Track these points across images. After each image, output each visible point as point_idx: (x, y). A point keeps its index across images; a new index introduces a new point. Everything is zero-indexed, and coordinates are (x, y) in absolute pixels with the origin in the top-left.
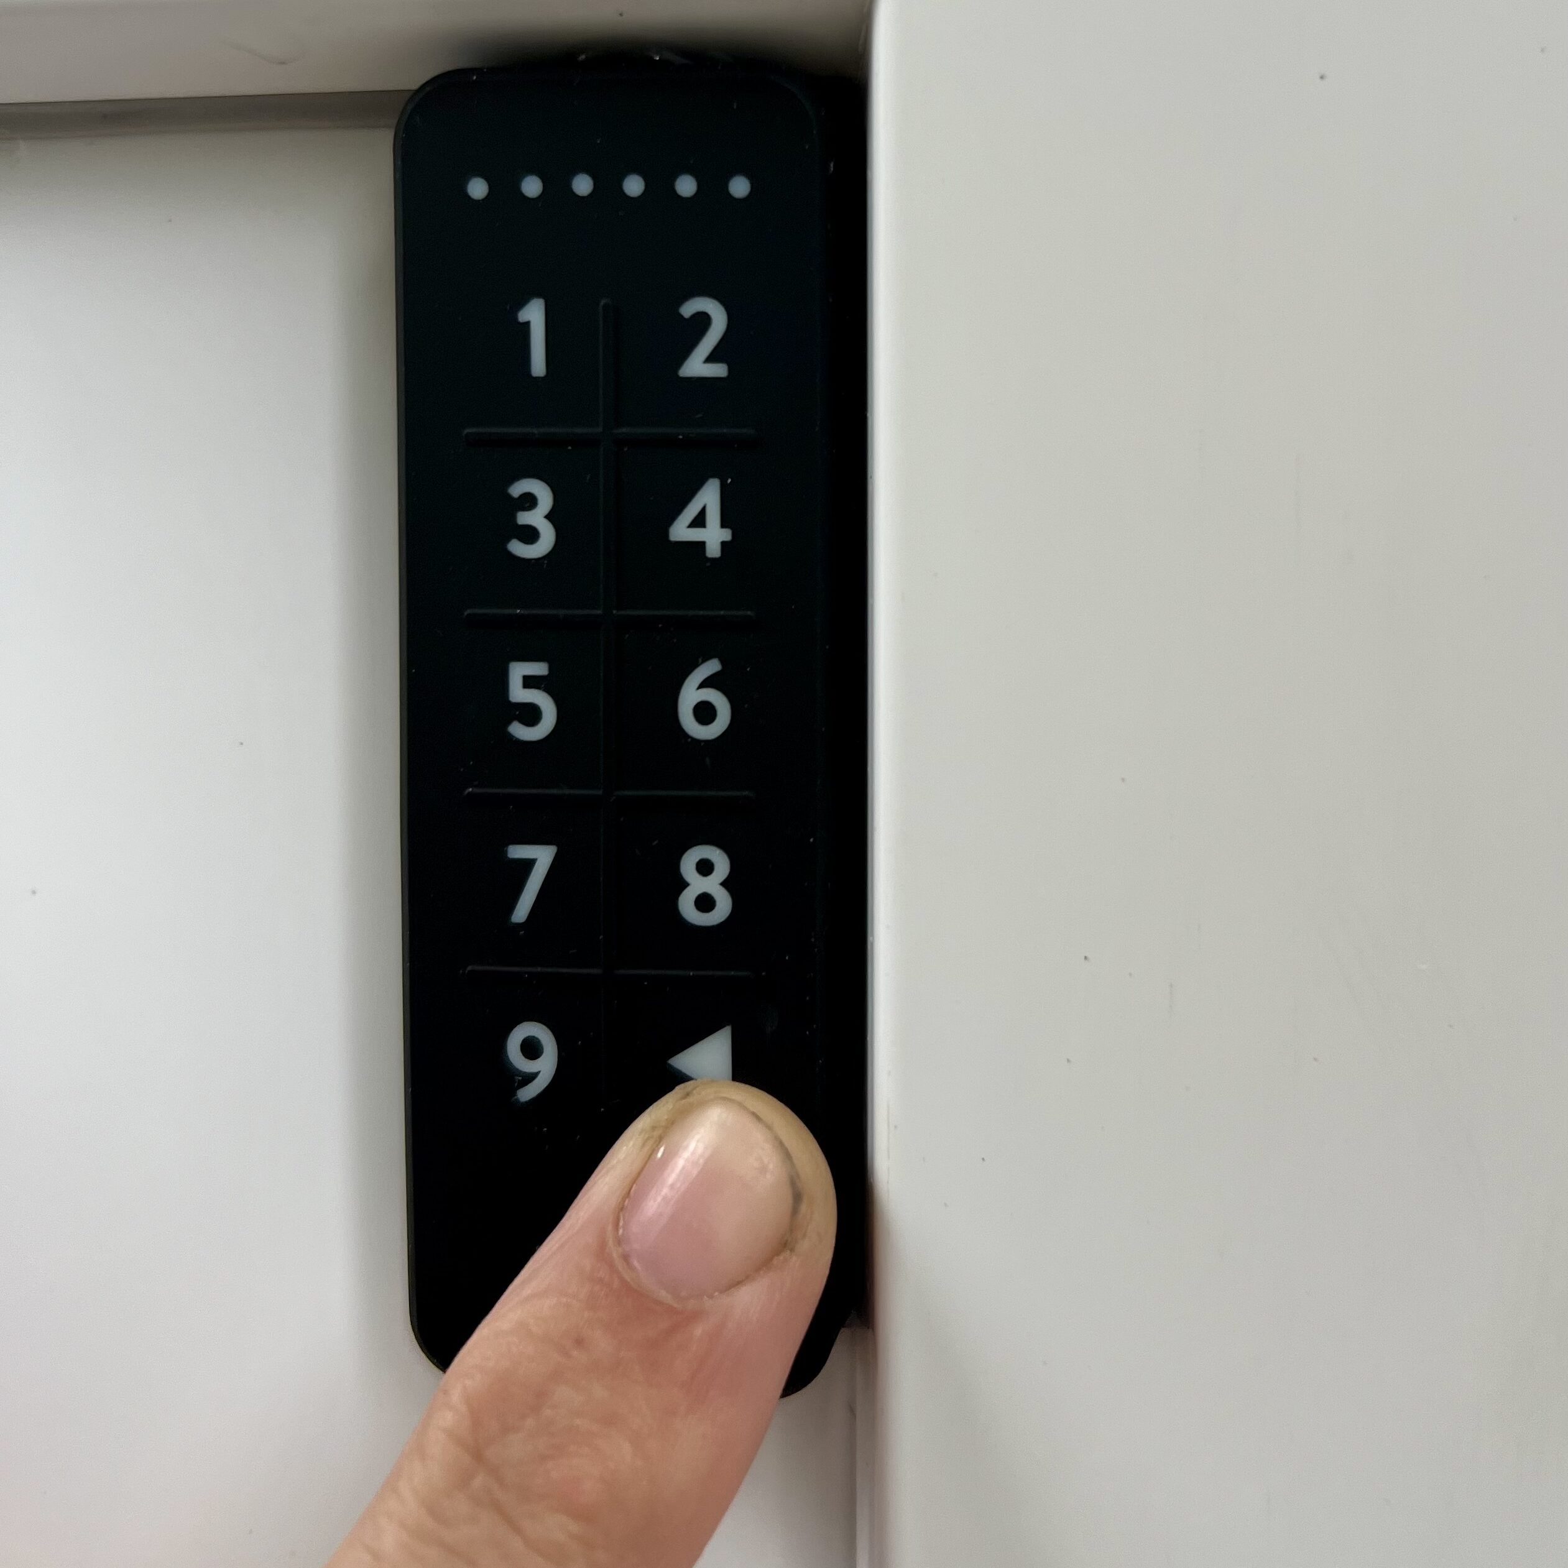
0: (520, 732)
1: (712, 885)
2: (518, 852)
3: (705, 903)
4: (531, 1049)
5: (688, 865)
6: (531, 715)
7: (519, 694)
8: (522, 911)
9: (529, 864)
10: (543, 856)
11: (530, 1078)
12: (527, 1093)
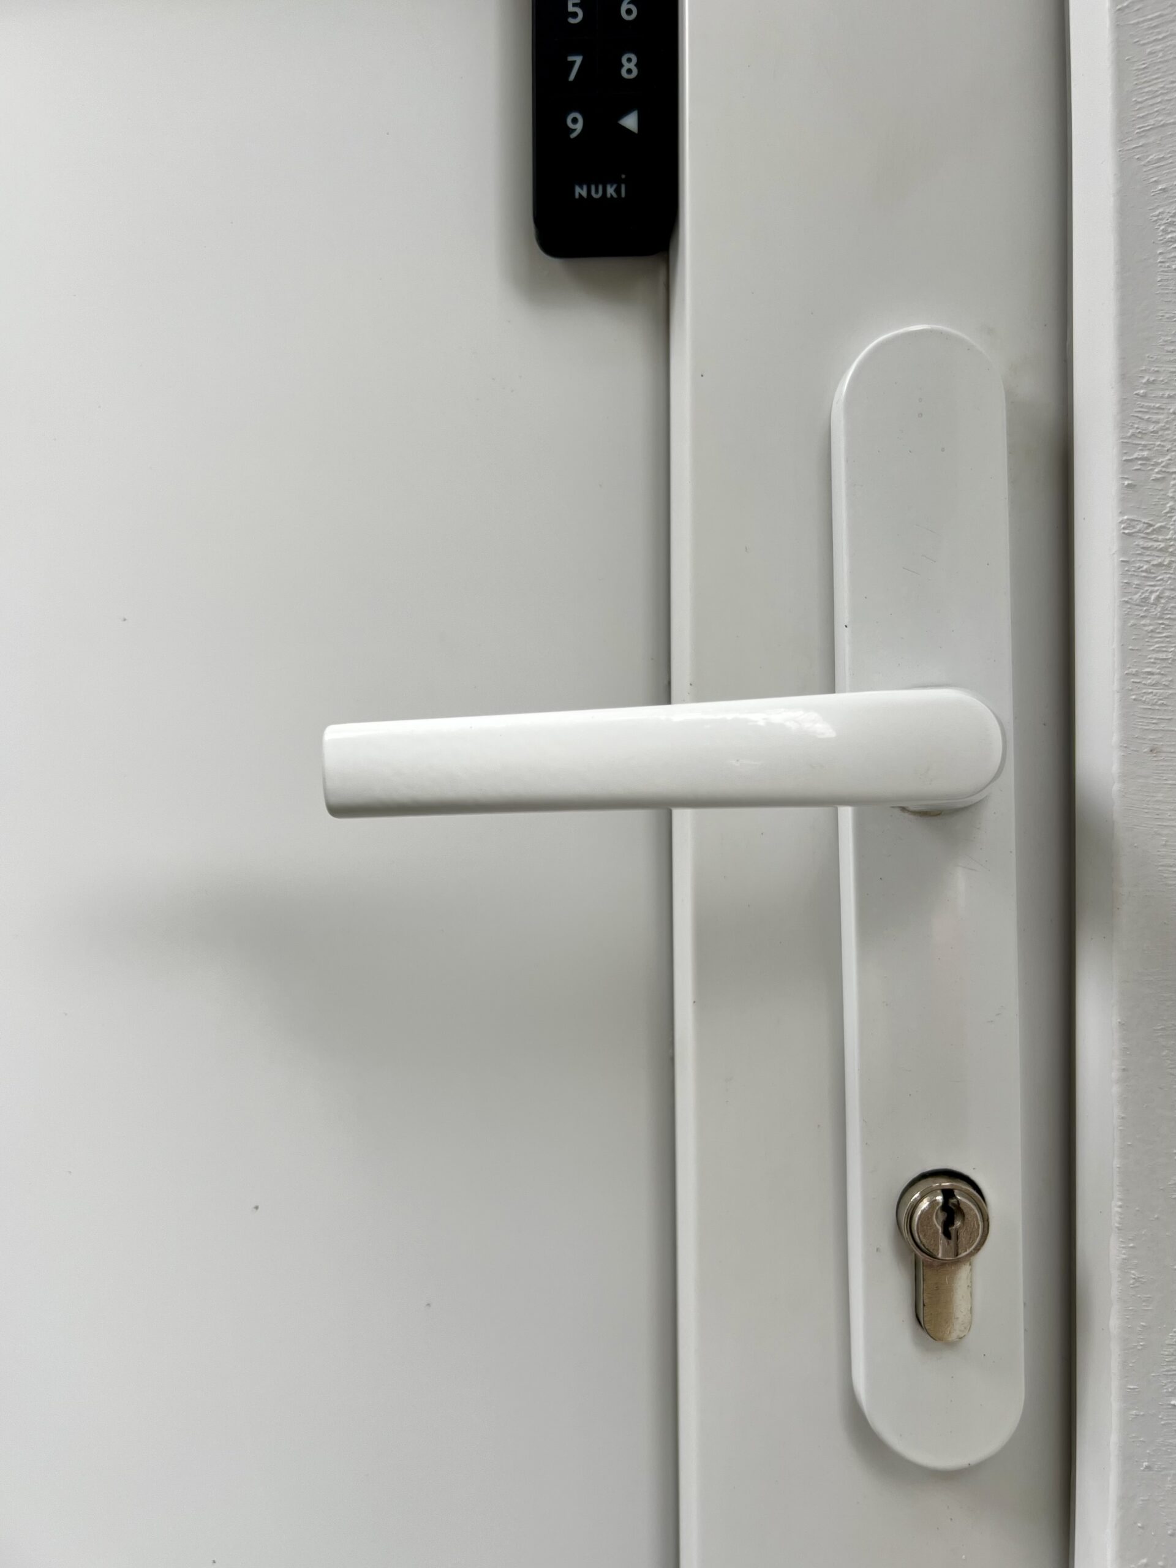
0: (572, 21)
1: (632, 66)
2: (570, 59)
3: (629, 71)
4: (575, 121)
5: (624, 60)
6: (575, 15)
7: (571, 9)
8: (572, 77)
9: (574, 62)
10: (578, 60)
11: (575, 130)
12: (573, 135)
